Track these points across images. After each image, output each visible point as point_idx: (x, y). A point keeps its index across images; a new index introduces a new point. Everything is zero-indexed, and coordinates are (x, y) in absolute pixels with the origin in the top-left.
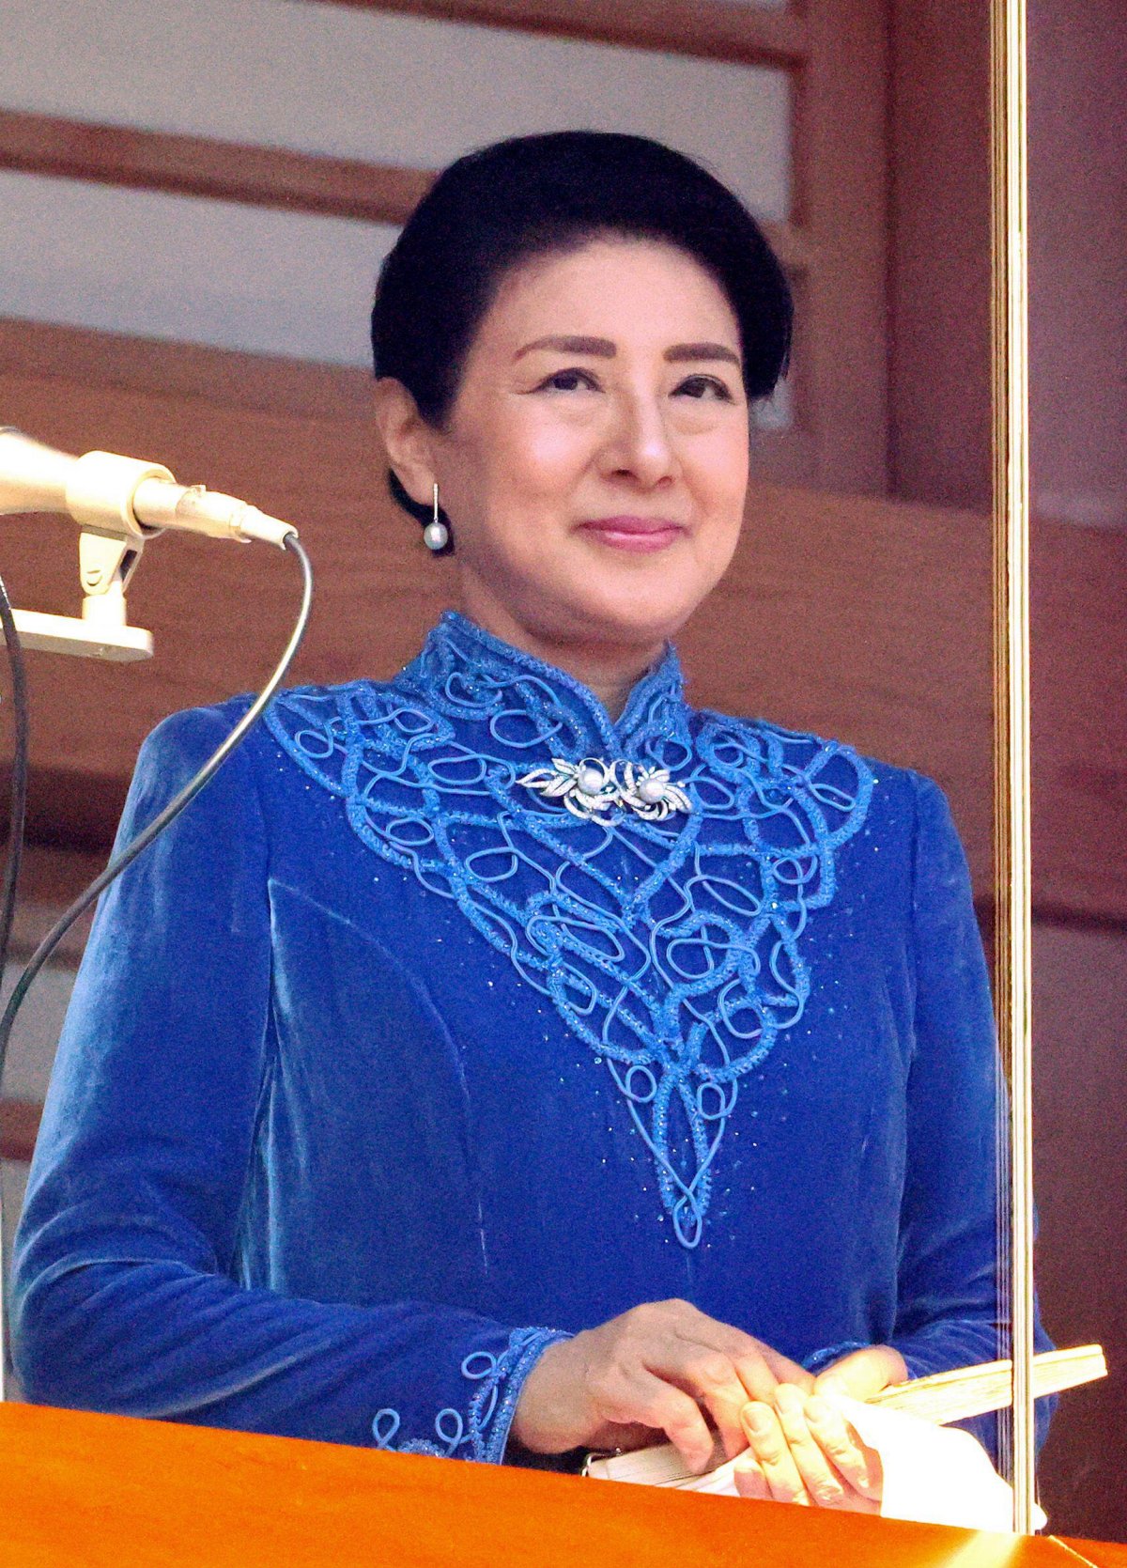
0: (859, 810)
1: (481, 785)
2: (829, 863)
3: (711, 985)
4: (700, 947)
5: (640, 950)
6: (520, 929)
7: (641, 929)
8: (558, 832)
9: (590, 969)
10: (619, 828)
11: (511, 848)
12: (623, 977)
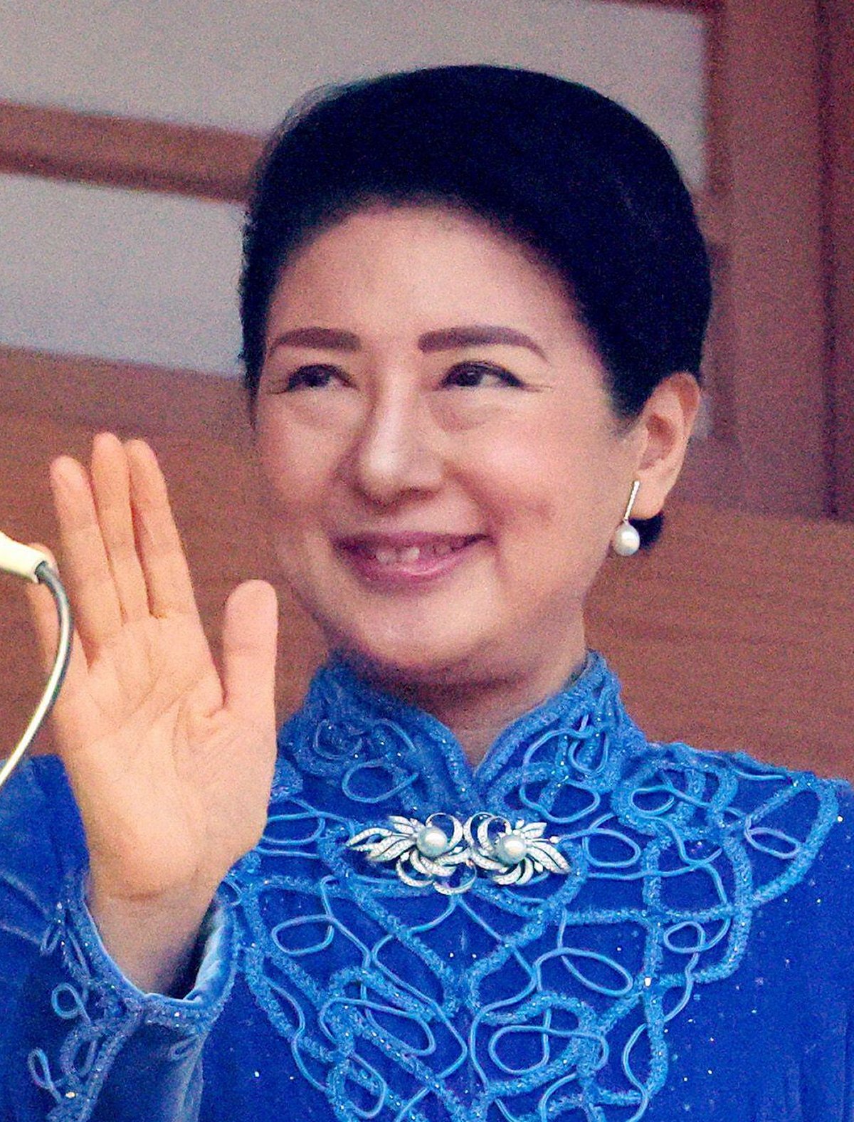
0: (803, 855)
1: (311, 847)
2: (744, 923)
3: (535, 1082)
4: (538, 1034)
5: (456, 1041)
6: (312, 1012)
7: (462, 1016)
8: (390, 903)
9: (387, 1065)
10: (466, 895)
11: (329, 916)
12: (425, 1074)
